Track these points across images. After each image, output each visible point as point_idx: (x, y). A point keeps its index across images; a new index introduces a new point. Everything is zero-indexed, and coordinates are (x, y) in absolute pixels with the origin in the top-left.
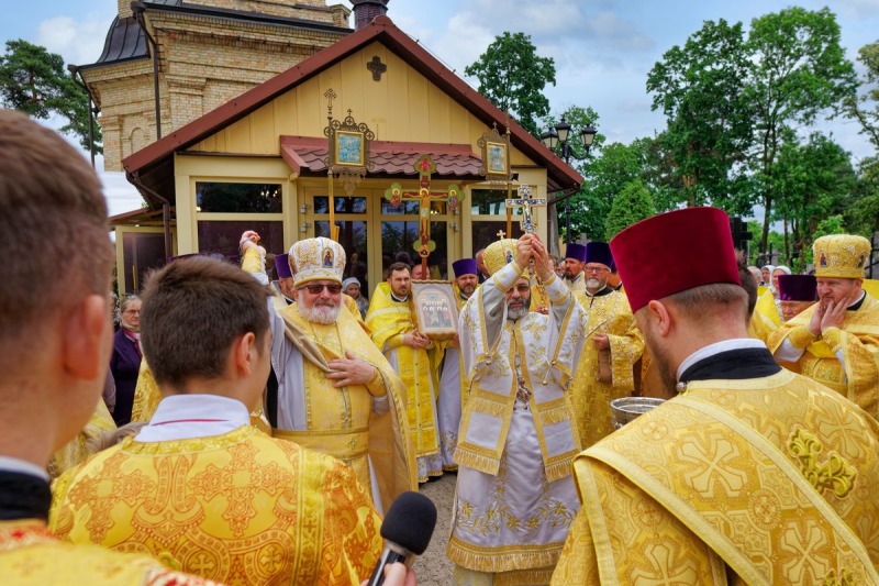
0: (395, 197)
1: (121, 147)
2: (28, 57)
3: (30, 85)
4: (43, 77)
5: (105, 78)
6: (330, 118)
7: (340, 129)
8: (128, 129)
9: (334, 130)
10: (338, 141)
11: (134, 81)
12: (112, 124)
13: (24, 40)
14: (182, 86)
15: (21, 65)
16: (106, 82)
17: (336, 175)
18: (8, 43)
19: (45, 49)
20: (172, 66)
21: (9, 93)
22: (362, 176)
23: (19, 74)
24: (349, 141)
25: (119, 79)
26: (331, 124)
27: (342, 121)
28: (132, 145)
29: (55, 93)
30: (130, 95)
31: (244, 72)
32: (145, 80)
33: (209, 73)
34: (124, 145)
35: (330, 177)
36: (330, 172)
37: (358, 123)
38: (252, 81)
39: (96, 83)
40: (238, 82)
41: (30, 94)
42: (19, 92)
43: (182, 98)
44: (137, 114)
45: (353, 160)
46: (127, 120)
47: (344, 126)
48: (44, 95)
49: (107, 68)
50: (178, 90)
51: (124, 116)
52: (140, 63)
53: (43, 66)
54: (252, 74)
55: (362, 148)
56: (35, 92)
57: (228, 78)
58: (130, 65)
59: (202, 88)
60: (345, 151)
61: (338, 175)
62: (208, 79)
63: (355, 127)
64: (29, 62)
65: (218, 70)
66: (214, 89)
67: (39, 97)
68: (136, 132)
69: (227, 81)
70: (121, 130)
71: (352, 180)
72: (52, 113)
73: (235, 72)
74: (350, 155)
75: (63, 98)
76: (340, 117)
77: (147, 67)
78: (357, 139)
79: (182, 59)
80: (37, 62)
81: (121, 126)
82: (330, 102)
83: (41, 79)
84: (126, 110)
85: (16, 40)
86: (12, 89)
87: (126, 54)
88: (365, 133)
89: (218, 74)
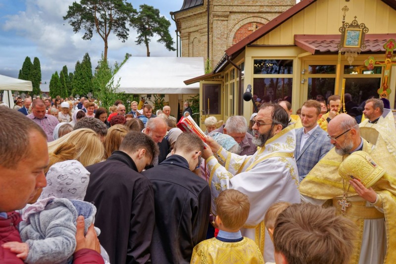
0: (370, 64)
1: (189, 46)
2: (147, 11)
3: (147, 23)
4: (152, 19)
5: (184, 16)
6: (343, 22)
7: (349, 28)
8: (192, 38)
9: (345, 29)
10: (347, 34)
11: (195, 17)
12: (185, 37)
13: (146, 4)
14: (219, 16)
15: (145, 15)
16: (184, 18)
17: (343, 53)
18: (140, 6)
19: (153, 7)
20: (215, 7)
21: (140, 27)
22: (358, 53)
23: (144, 19)
24: (353, 34)
25: (189, 16)
26: (343, 25)
27: (350, 23)
28: (193, 45)
29: (157, 25)
30: (193, 23)
31: (246, 7)
32: (200, 15)
33: (231, 9)
34: (190, 45)
35: (340, 54)
36: (340, 51)
37: (359, 23)
38: (250, 11)
39: (179, 19)
40: (243, 12)
41: (147, 26)
42: (144, 26)
43: (219, 22)
44: (195, 31)
45: (354, 44)
46: (192, 34)
47: (351, 26)
48: (152, 26)
49: (185, 12)
50: (217, 19)
51: (190, 32)
52: (199, 8)
53: (153, 14)
54: (250, 8)
55: (360, 37)
56: (149, 25)
57: (239, 11)
58: (194, 9)
59: (227, 16)
60: (350, 39)
61: (344, 53)
62: (230, 12)
63: (357, 26)
64: (148, 13)
65: (235, 7)
66: (233, 16)
67: (150, 28)
68: (195, 39)
69: (238, 12)
70: (189, 39)
71: (352, 55)
72: (155, 34)
73: (242, 7)
74: (352, 42)
75: (159, 27)
76: (349, 21)
77: (203, 10)
78: (358, 32)
79: (220, 4)
80: (150, 13)
81: (189, 37)
82: (345, 13)
83: (151, 20)
84: (191, 30)
85: (143, 4)
86: (141, 25)
87: (193, 5)
88: (363, 29)
89: (235, 9)
